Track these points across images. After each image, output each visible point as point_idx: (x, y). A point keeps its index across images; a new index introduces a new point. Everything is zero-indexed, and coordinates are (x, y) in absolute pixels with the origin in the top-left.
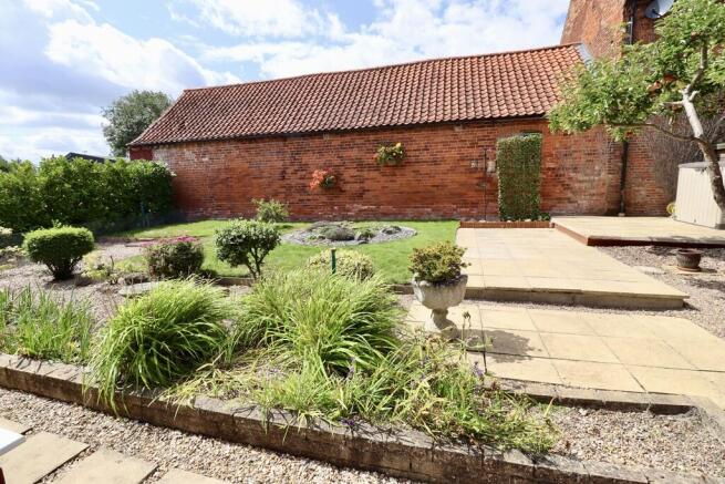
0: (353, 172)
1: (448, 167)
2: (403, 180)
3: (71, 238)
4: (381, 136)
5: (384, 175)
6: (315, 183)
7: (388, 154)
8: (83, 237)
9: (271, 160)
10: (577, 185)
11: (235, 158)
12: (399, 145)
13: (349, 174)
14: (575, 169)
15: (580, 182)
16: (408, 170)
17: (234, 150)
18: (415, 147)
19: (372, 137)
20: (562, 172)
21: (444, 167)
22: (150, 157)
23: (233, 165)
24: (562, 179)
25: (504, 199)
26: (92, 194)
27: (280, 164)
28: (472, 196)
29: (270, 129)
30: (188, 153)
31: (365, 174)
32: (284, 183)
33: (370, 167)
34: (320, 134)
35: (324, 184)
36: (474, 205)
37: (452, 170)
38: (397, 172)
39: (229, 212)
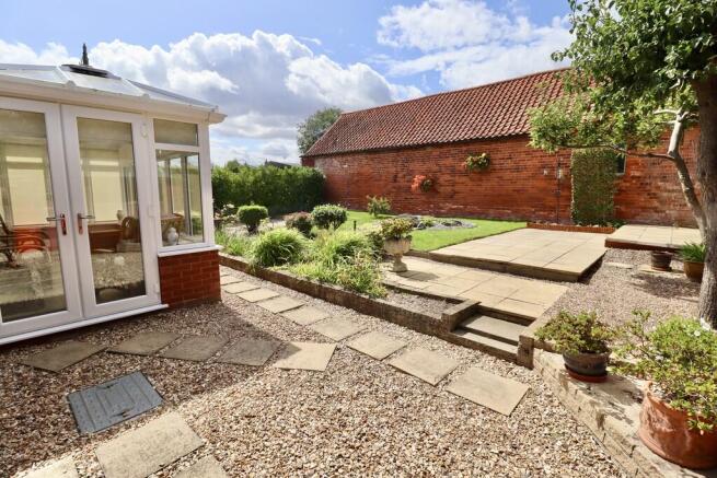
0: (447, 177)
1: (530, 174)
2: (489, 185)
3: (258, 211)
4: (472, 147)
5: (472, 180)
6: (414, 186)
7: (474, 162)
8: (263, 211)
9: (388, 167)
10: (665, 194)
11: (364, 166)
12: (484, 155)
13: (443, 178)
14: (664, 178)
15: (669, 191)
16: (493, 175)
17: (364, 160)
18: (500, 156)
19: (464, 148)
20: (648, 181)
21: (524, 174)
22: (312, 165)
23: (363, 170)
24: (648, 187)
25: (577, 205)
26: (276, 189)
27: (393, 170)
28: (550, 201)
29: (390, 144)
30: (336, 162)
31: (457, 179)
32: (395, 184)
33: (461, 174)
34: (423, 146)
35: (422, 185)
36: (552, 209)
37: (533, 177)
38: (484, 178)
39: (357, 206)
